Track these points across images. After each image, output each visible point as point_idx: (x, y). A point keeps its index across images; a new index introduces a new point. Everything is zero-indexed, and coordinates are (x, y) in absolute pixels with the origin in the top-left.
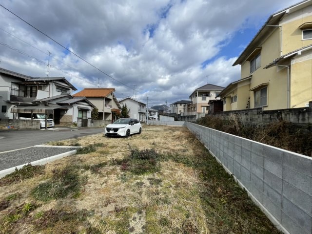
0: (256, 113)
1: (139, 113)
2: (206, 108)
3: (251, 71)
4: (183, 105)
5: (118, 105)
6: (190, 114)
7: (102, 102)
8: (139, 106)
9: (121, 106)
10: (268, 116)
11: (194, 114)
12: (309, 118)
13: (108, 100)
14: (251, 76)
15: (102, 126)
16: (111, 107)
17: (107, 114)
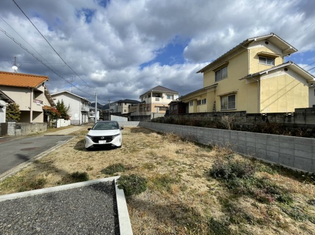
0: (239, 115)
1: (82, 112)
2: (159, 108)
3: (216, 81)
4: (128, 105)
5: (50, 102)
6: (143, 113)
7: (29, 95)
8: (81, 104)
9: (56, 102)
10: (252, 118)
11: (148, 114)
12: (294, 120)
13: (37, 93)
14: (217, 84)
15: (35, 132)
16: (42, 103)
17: (36, 114)
